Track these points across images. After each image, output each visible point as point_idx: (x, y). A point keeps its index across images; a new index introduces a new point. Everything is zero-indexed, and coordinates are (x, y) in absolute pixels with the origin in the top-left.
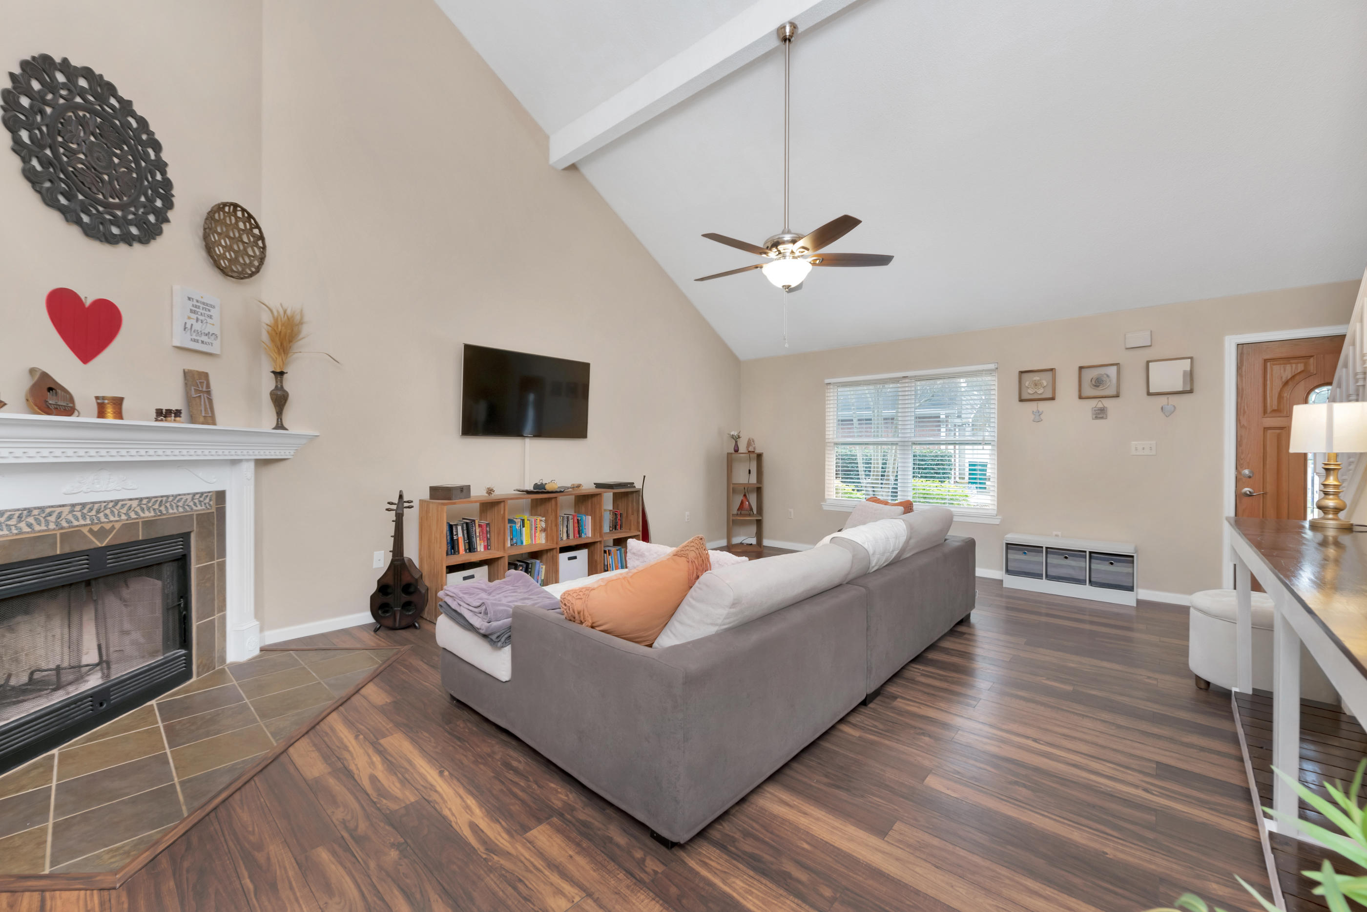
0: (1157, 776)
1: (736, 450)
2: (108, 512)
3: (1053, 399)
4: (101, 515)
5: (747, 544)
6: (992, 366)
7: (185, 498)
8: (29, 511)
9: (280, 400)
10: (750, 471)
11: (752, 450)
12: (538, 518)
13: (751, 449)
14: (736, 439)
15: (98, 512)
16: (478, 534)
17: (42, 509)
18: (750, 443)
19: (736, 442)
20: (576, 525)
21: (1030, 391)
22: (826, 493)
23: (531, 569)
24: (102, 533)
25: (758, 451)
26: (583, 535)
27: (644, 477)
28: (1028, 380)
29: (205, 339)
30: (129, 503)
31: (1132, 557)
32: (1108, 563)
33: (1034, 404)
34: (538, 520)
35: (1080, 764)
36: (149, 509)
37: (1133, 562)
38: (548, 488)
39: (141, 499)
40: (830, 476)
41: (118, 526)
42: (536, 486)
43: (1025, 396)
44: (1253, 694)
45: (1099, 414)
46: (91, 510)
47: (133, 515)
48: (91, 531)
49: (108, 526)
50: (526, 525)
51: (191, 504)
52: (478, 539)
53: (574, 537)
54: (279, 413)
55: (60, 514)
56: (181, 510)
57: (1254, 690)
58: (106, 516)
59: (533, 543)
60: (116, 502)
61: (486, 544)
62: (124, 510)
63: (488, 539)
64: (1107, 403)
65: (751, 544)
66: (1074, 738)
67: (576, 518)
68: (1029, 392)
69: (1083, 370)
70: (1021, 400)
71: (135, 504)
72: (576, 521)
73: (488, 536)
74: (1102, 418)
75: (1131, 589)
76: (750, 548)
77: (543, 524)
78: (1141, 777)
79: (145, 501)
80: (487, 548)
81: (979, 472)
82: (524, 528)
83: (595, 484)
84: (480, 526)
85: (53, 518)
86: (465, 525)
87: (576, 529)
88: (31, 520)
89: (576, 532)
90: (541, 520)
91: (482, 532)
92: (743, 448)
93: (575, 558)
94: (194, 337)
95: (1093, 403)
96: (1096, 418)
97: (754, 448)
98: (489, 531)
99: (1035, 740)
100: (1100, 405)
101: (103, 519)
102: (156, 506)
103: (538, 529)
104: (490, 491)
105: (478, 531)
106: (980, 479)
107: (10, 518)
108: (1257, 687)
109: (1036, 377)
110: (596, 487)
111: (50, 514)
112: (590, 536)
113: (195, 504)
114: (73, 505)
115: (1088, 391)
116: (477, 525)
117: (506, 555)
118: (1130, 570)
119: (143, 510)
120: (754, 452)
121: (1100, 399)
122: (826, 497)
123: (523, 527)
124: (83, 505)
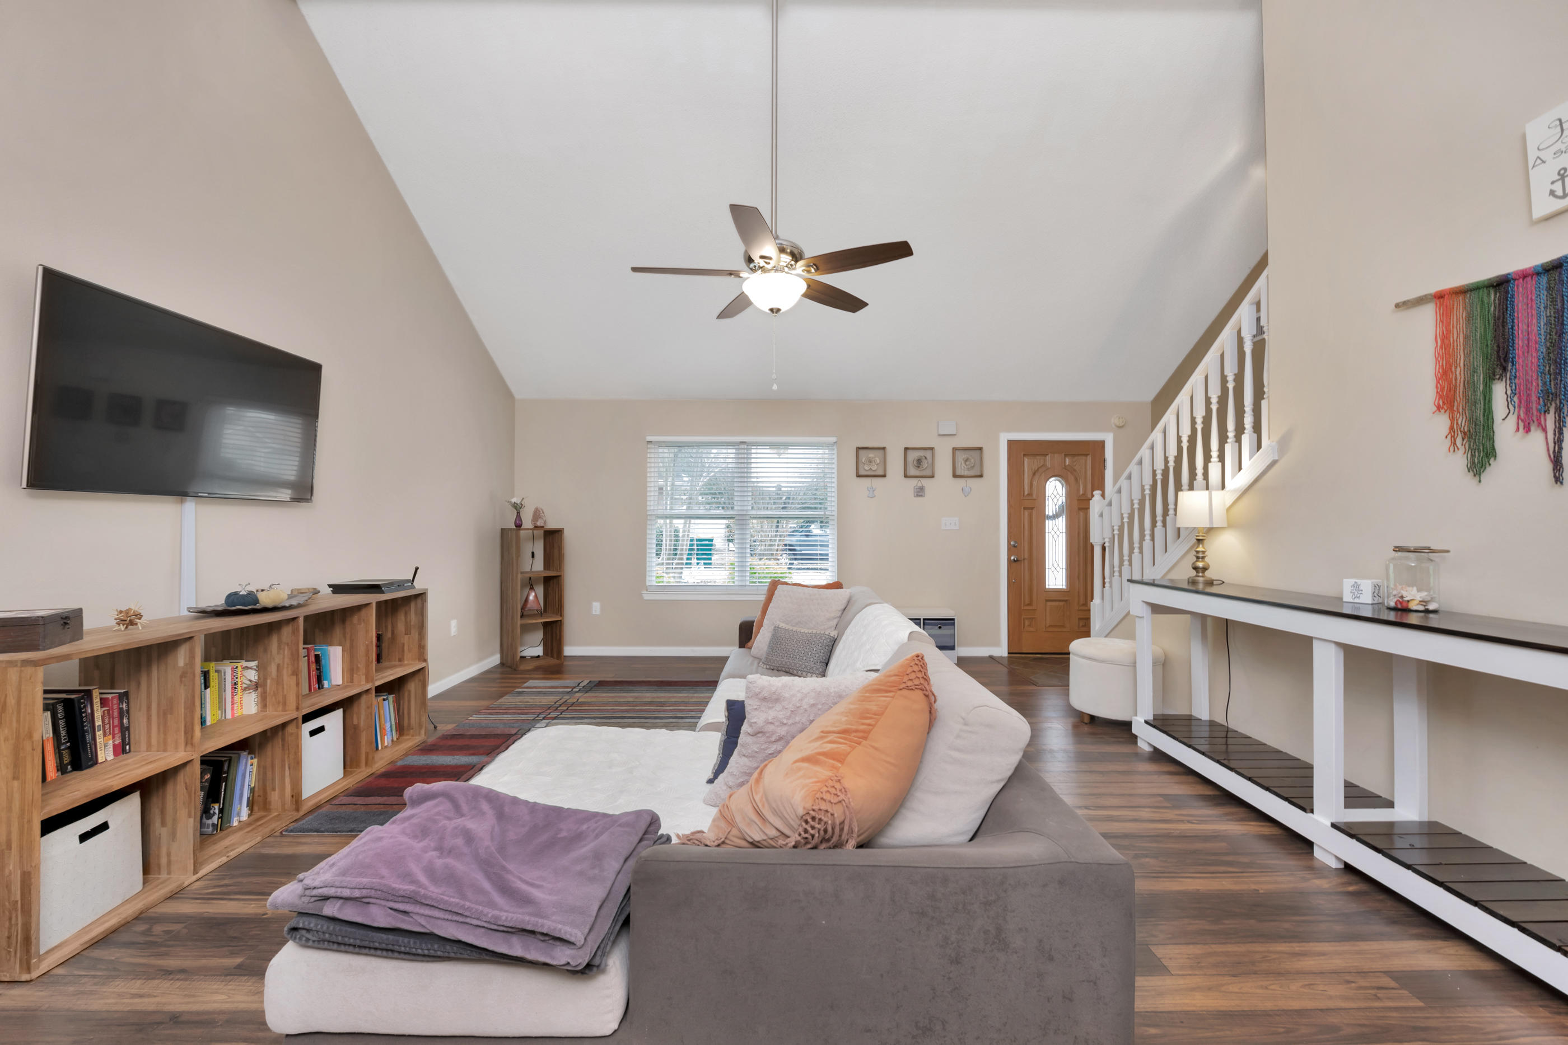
1: (519, 525)
3: (884, 476)
5: (533, 658)
6: (834, 439)
10: (533, 553)
11: (542, 525)
12: (239, 665)
13: (539, 523)
14: (518, 508)
16: (98, 722)
18: (537, 514)
19: (518, 513)
20: (313, 667)
21: (867, 468)
22: (648, 578)
23: (227, 772)
25: (552, 525)
26: (326, 684)
27: (417, 569)
28: (864, 456)
31: (953, 619)
32: (937, 627)
33: (868, 480)
34: (240, 669)
37: (954, 623)
38: (265, 600)
40: (651, 557)
42: (233, 598)
43: (862, 472)
44: (1154, 719)
45: (919, 492)
50: (212, 684)
52: (99, 734)
53: (310, 690)
57: (1154, 715)
59: (229, 716)
61: (118, 741)
63: (125, 730)
64: (925, 482)
65: (539, 656)
67: (312, 654)
68: (865, 469)
69: (908, 451)
70: (858, 476)
72: (313, 659)
73: (125, 721)
74: (921, 496)
75: (952, 648)
76: (537, 663)
77: (253, 675)
80: (121, 749)
81: (819, 548)
82: (208, 690)
83: (330, 586)
84: (104, 702)
86: (60, 708)
87: (314, 673)
89: (314, 680)
90: (247, 668)
91: (108, 715)
92: (527, 523)
93: (321, 729)
95: (914, 482)
96: (918, 496)
97: (545, 522)
98: (128, 711)
100: (920, 485)
103: (239, 686)
104: (129, 620)
105: (98, 715)
106: (821, 555)
108: (1155, 713)
109: (871, 454)
110: (334, 592)
112: (340, 682)
115: (912, 471)
116: (96, 701)
117: (196, 757)
118: (951, 632)
120: (543, 527)
121: (920, 479)
122: (648, 584)
123: (206, 687)
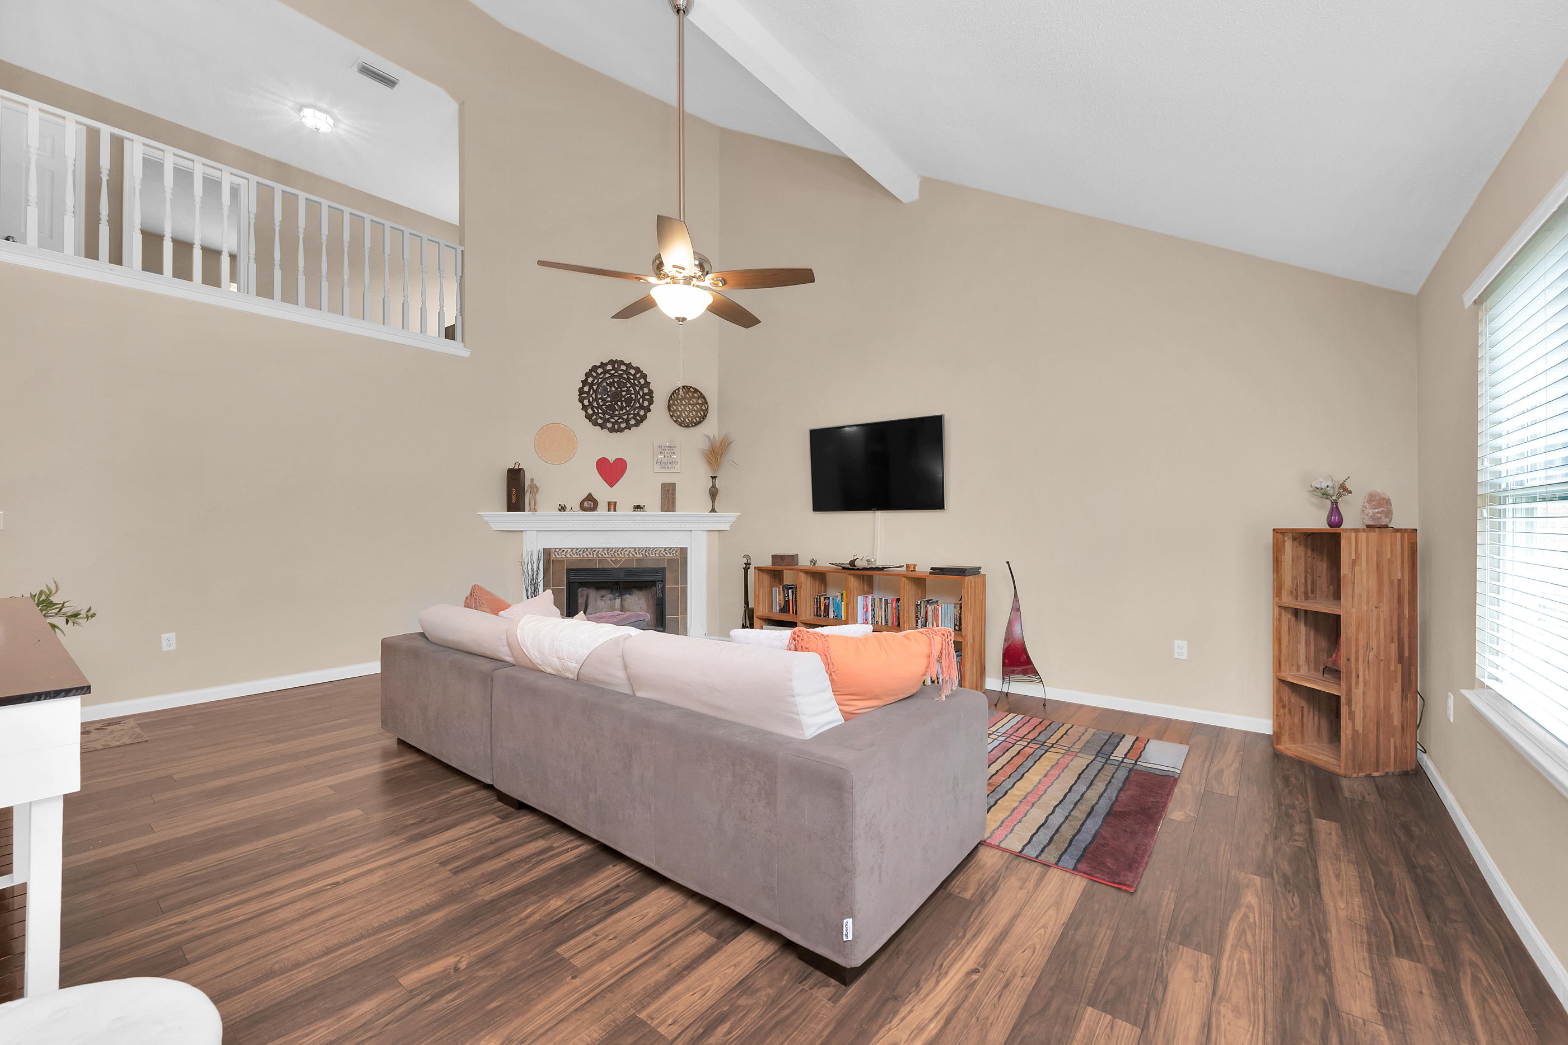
0: (179, 946)
2: (619, 552)
4: (616, 554)
7: (660, 549)
8: (587, 549)
9: (713, 493)
15: (614, 552)
17: (592, 549)
24: (615, 562)
27: (1008, 563)
29: (670, 465)
30: (629, 550)
35: (269, 897)
36: (639, 553)
39: (635, 548)
41: (623, 559)
46: (611, 551)
47: (631, 556)
48: (611, 560)
49: (619, 559)
51: (664, 553)
54: (713, 501)
55: (598, 551)
56: (657, 555)
58: (618, 554)
60: (623, 549)
62: (627, 553)
66: (304, 916)
71: (632, 550)
78: (196, 932)
79: (637, 549)
85: (595, 553)
88: (587, 552)
94: (663, 465)
99: (337, 884)
101: (617, 556)
102: (643, 552)
107: (580, 551)
111: (594, 551)
113: (666, 553)
114: (604, 548)
119: (636, 553)
124: (608, 549)
